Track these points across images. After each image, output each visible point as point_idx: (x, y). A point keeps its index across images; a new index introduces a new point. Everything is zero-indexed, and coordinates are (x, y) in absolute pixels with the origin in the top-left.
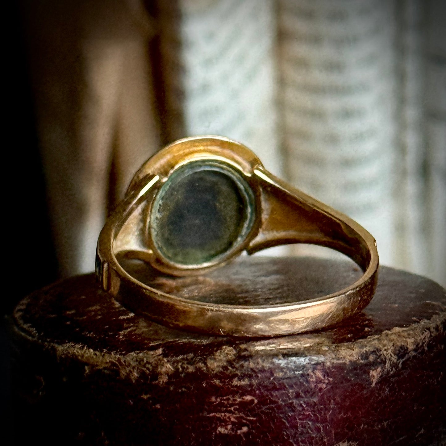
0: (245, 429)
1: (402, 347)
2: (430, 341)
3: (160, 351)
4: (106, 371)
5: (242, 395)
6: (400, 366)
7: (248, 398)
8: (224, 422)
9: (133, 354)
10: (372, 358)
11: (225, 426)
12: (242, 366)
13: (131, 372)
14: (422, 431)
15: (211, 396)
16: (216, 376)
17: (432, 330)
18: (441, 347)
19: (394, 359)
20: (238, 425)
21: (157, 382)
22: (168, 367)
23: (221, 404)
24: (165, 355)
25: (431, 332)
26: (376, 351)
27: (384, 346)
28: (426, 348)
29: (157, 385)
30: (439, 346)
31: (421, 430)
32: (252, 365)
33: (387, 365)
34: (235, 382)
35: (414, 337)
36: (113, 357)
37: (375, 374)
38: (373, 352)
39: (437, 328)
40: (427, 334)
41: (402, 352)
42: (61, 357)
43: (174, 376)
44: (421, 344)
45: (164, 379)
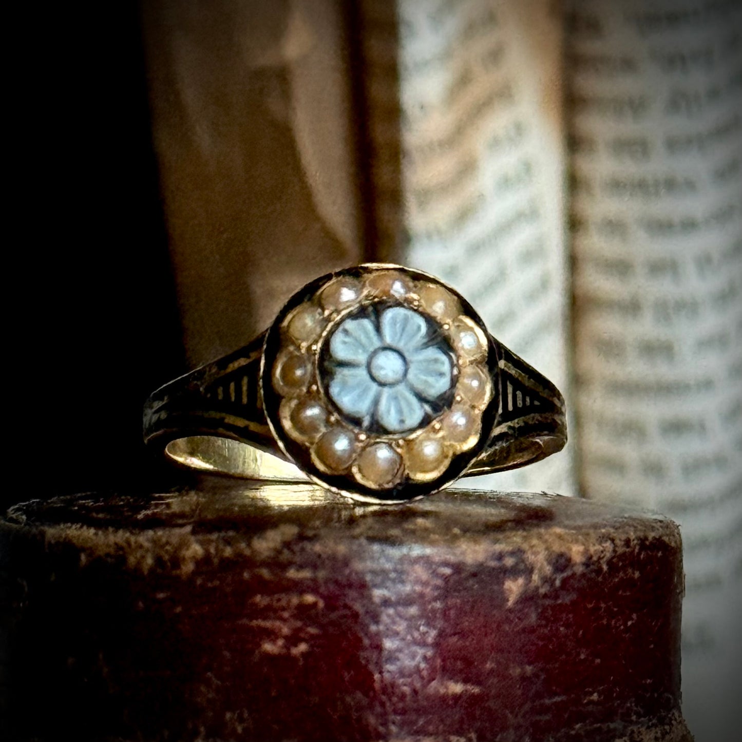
0: (303, 647)
1: (561, 555)
2: (613, 558)
3: (188, 528)
4: (109, 560)
5: (302, 592)
6: (558, 583)
7: (310, 598)
8: (272, 635)
9: (150, 533)
10: (509, 562)
11: (274, 641)
12: (303, 550)
13: (143, 557)
14: (595, 697)
15: (255, 594)
16: (264, 564)
17: (618, 542)
18: (634, 573)
19: (548, 569)
20: (293, 640)
21: (178, 572)
22: (196, 549)
23: (269, 608)
24: (194, 532)
25: (615, 546)
26: (518, 553)
27: (532, 547)
28: (605, 568)
29: (178, 577)
30: (630, 571)
31: (591, 694)
32: (318, 548)
33: (535, 577)
34: (292, 573)
35: (583, 544)
36: (121, 536)
37: (514, 588)
38: (512, 554)
39: (627, 542)
40: (608, 545)
41: (561, 562)
42: (50, 543)
43: (203, 563)
44: (595, 558)
45: (189, 567)
